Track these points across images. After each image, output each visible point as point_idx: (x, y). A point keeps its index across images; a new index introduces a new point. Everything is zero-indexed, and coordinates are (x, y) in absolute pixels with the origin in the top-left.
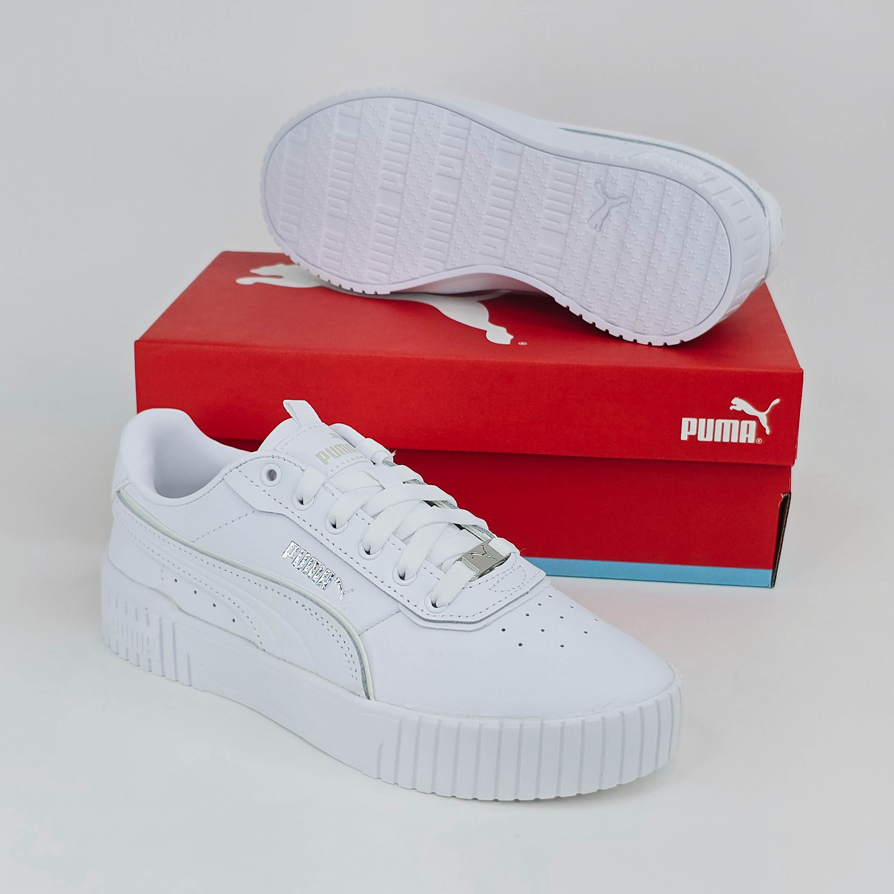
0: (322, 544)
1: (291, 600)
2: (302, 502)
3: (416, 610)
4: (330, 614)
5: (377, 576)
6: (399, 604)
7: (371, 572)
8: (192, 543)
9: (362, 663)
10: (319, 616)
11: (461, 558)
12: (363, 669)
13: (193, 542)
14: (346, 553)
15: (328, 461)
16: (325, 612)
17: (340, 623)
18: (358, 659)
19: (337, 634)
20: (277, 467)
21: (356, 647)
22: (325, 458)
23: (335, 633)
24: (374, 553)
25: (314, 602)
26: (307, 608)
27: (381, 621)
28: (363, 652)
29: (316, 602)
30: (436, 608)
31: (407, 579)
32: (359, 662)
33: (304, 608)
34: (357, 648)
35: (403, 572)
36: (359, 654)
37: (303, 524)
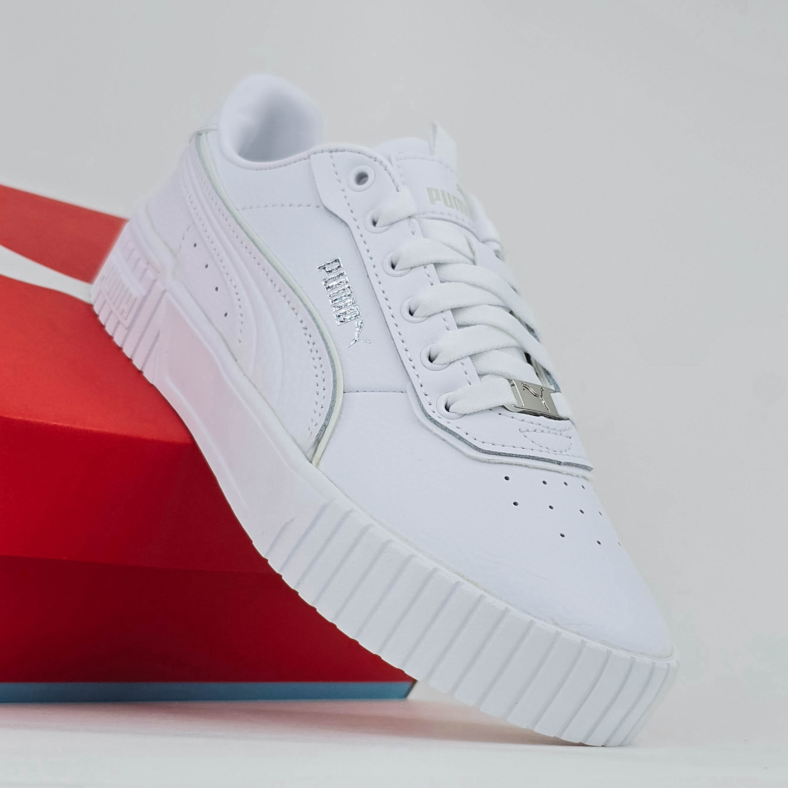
0: (368, 276)
1: (296, 316)
2: (375, 223)
3: (425, 401)
4: (328, 351)
5: (404, 341)
6: (410, 383)
7: (400, 333)
8: (236, 212)
9: (328, 419)
10: (315, 347)
11: (512, 380)
12: (325, 426)
13: (238, 210)
14: (387, 298)
15: (437, 202)
16: (324, 346)
17: (333, 366)
18: (327, 413)
19: (322, 377)
20: (373, 173)
21: (333, 400)
22: (435, 197)
23: (320, 374)
24: (417, 317)
25: (320, 330)
26: (308, 334)
27: (379, 391)
28: (337, 409)
29: (322, 331)
30: (448, 412)
31: (435, 363)
32: (325, 417)
33: (305, 331)
34: (334, 402)
35: (435, 354)
36: (332, 408)
37: (361, 245)
